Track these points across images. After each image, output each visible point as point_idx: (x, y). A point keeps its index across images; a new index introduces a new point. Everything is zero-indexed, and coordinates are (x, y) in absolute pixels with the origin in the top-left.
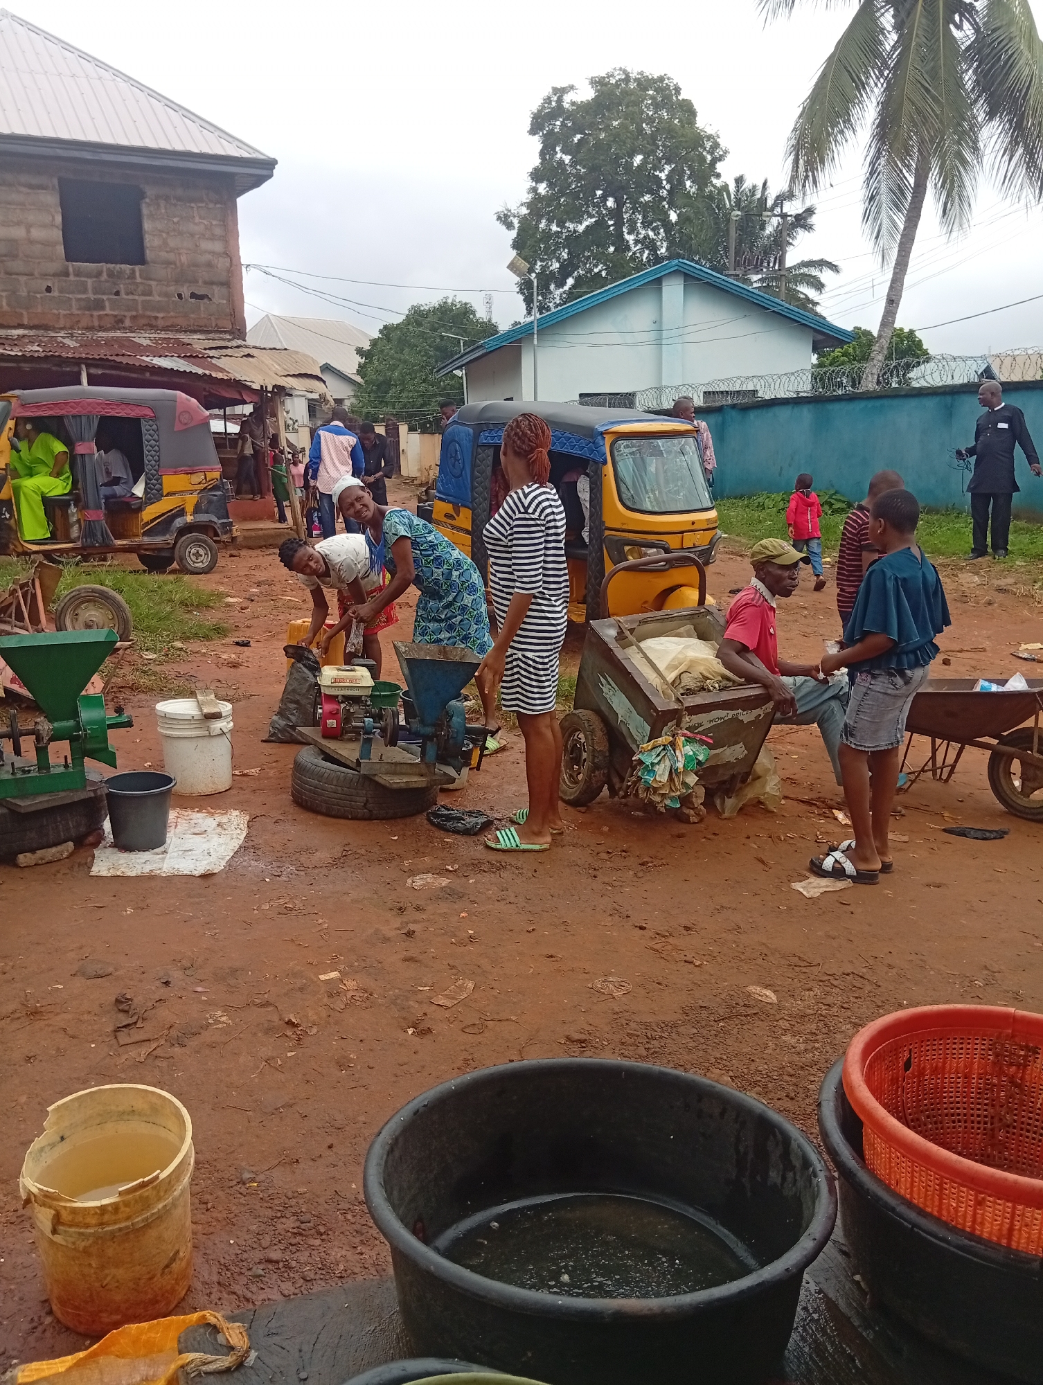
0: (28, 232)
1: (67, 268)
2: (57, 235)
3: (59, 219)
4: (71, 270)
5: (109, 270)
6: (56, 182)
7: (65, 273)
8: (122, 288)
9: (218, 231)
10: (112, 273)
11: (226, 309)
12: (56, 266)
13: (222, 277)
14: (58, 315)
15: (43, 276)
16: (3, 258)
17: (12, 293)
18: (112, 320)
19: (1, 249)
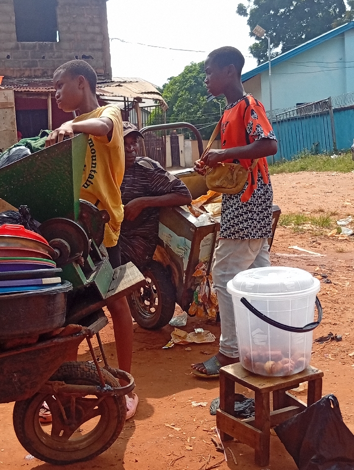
1: (18, 45)
2: (13, 27)
3: (14, 18)
5: (40, 44)
7: (17, 48)
8: (47, 55)
9: (97, 21)
10: (41, 47)
11: (101, 63)
12: (12, 44)
13: (99, 46)
14: (13, 70)
15: (5, 50)
18: (41, 72)
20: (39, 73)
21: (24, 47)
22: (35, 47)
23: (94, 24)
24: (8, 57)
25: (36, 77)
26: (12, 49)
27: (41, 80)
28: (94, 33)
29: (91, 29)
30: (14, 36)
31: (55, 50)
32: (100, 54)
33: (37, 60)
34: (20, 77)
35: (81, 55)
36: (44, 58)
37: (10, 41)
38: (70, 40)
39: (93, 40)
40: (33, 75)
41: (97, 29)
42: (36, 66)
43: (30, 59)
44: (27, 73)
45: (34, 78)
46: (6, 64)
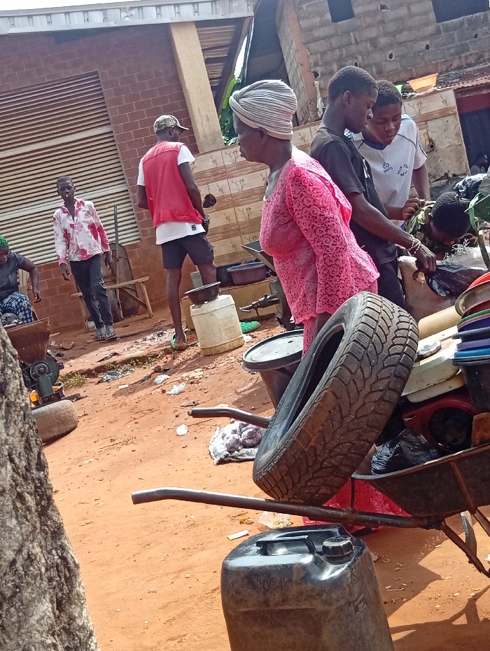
0: (409, 9)
1: (438, 27)
2: (429, 4)
4: (441, 28)
5: (468, 19)
7: (438, 32)
8: (480, 31)
10: (470, 22)
12: (431, 29)
14: (437, 64)
15: (423, 39)
16: (394, 34)
17: (403, 57)
18: (475, 57)
19: (392, 27)
20: (472, 60)
21: (447, 29)
22: (462, 24)
24: (427, 47)
25: (469, 65)
26: (431, 35)
27: (476, 68)
30: (432, 16)
33: (468, 42)
34: (447, 71)
36: (476, 36)
37: (427, 25)
40: (464, 63)
42: (468, 50)
43: (459, 43)
44: (456, 64)
45: (466, 68)
46: (426, 58)
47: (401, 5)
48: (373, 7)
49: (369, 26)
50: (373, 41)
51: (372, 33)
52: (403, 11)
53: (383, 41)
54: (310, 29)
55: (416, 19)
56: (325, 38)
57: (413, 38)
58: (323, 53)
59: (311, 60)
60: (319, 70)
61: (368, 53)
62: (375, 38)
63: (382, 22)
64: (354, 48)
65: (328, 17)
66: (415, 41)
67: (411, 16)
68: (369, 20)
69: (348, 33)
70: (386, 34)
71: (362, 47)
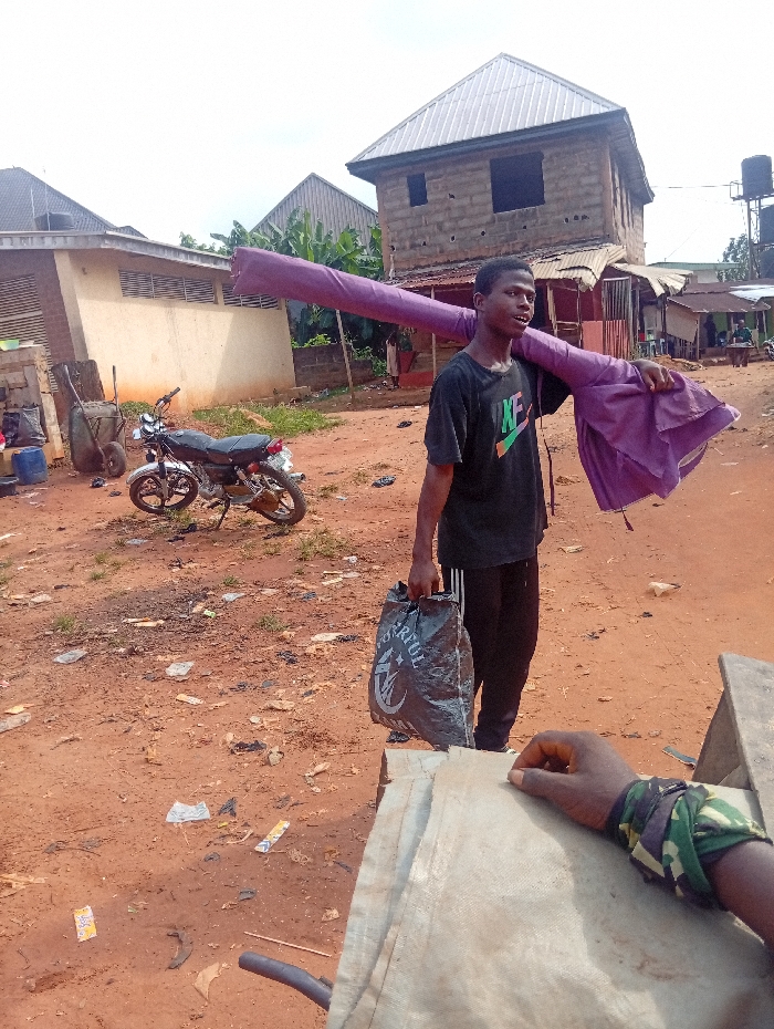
0: (471, 199)
1: (494, 217)
2: (489, 196)
3: (489, 186)
4: (497, 218)
5: (519, 213)
6: (488, 163)
7: (493, 221)
8: (528, 223)
9: (593, 168)
10: (521, 215)
11: (600, 222)
12: (488, 218)
13: (597, 200)
14: (489, 249)
15: (479, 226)
16: (456, 220)
17: (462, 240)
18: (521, 246)
19: (455, 214)
20: (518, 248)
21: (501, 219)
22: (514, 215)
23: (591, 173)
24: (483, 233)
25: (515, 253)
26: (488, 223)
28: (590, 185)
29: (585, 181)
30: (490, 207)
31: (538, 215)
32: (598, 210)
33: (517, 231)
35: (571, 217)
36: (525, 227)
37: (484, 214)
38: (558, 200)
39: (588, 194)
40: (511, 250)
41: (594, 179)
42: (516, 239)
43: (508, 232)
44: (504, 250)
46: (482, 242)
47: (466, 196)
48: (442, 196)
49: (437, 212)
50: (440, 226)
51: (440, 218)
52: (466, 201)
53: (447, 225)
54: (392, 211)
55: (477, 208)
56: (402, 219)
57: (471, 224)
58: (400, 232)
59: (390, 237)
60: (395, 245)
61: (434, 234)
62: (442, 222)
63: (449, 209)
64: (423, 229)
65: (407, 201)
66: (473, 227)
67: (472, 205)
68: (438, 207)
69: (421, 216)
70: (451, 219)
71: (430, 229)
